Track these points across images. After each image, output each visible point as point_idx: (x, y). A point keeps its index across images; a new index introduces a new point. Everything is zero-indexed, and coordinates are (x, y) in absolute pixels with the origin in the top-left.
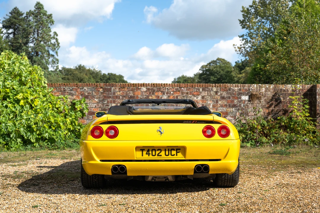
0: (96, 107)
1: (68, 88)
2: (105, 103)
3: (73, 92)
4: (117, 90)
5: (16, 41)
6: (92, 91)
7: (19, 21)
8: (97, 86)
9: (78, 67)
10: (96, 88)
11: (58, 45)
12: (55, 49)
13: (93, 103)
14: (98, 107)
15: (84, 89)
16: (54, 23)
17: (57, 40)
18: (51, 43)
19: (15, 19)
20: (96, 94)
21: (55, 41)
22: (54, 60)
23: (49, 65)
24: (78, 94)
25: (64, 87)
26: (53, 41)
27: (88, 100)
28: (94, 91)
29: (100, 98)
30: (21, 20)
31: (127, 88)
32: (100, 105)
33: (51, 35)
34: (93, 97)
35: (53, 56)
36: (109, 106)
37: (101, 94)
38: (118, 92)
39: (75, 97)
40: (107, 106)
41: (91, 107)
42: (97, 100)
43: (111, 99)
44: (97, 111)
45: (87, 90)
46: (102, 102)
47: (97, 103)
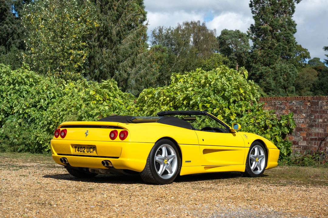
0: (303, 122)
1: (278, 102)
2: (312, 118)
3: (282, 106)
4: (325, 104)
6: (300, 105)
8: (305, 99)
10: (304, 102)
13: (301, 119)
14: (306, 123)
15: (293, 103)
20: (303, 109)
24: (287, 109)
25: (275, 101)
27: (296, 115)
28: (302, 105)
29: (308, 112)
32: (308, 120)
34: (301, 112)
36: (316, 121)
37: (309, 109)
38: (325, 107)
39: (284, 111)
40: (314, 122)
41: (299, 123)
42: (305, 115)
43: (318, 114)
44: (304, 126)
45: (295, 104)
46: (310, 117)
47: (305, 118)
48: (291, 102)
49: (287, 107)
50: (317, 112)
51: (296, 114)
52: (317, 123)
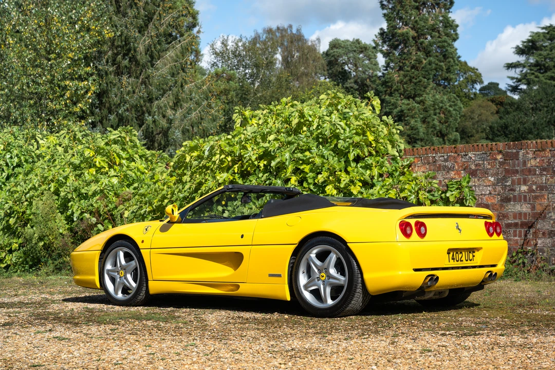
0: (490, 193)
1: (441, 156)
2: (508, 184)
3: (449, 164)
4: (530, 156)
6: (483, 160)
8: (491, 149)
10: (490, 153)
13: (486, 186)
14: (495, 195)
15: (469, 157)
20: (490, 167)
24: (459, 168)
25: (434, 155)
27: (476, 180)
28: (487, 160)
29: (498, 174)
31: (550, 151)
32: (499, 188)
34: (486, 173)
36: (514, 190)
37: (500, 166)
38: (532, 161)
39: (452, 174)
40: (511, 192)
41: (481, 195)
42: (492, 179)
43: (518, 176)
44: (493, 201)
45: (473, 158)
46: (502, 183)
47: (494, 185)
48: (466, 155)
49: (458, 165)
50: (517, 172)
51: (476, 177)
52: (516, 193)
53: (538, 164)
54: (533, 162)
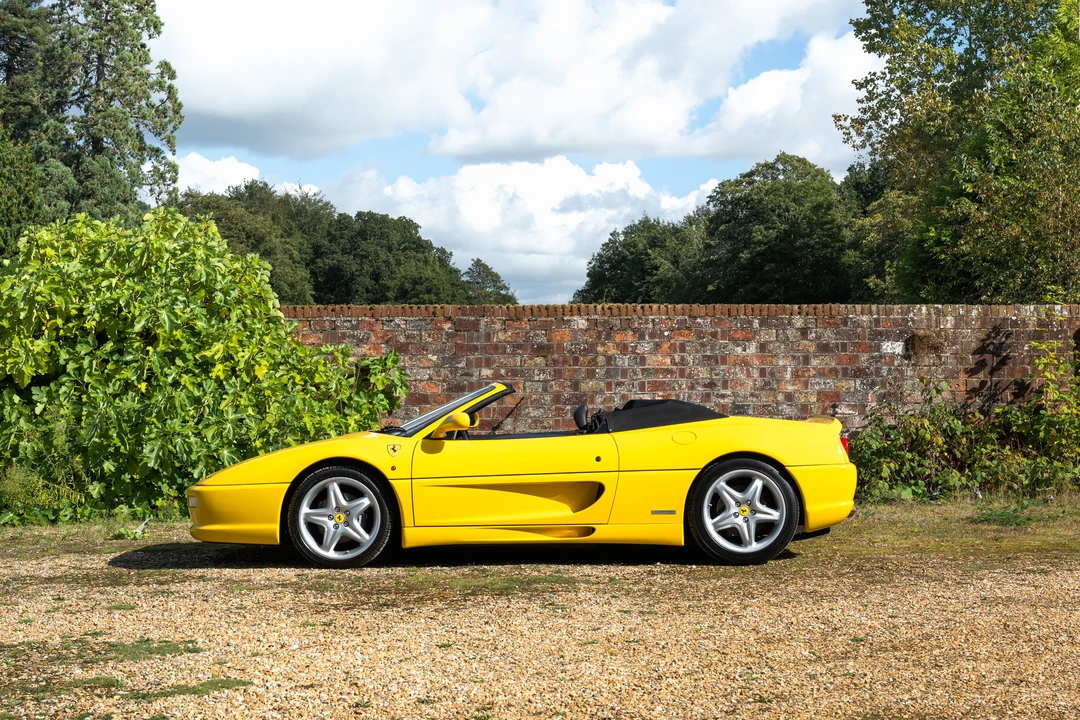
0: (431, 379)
1: (345, 321)
2: (460, 366)
3: (359, 333)
4: (498, 326)
5: (15, 96)
6: (420, 330)
7: (28, 21)
8: (434, 314)
9: (243, 189)
10: (432, 320)
11: (176, 112)
12: (164, 127)
13: (424, 368)
14: (439, 381)
15: (396, 324)
16: (163, 29)
17: (171, 90)
18: (150, 106)
19: (16, 15)
20: (430, 340)
21: (163, 95)
22: (162, 168)
23: (141, 186)
24: (377, 339)
25: (333, 319)
26: (157, 97)
27: (407, 358)
28: (426, 330)
29: (444, 350)
30: (37, 16)
31: (529, 320)
32: (444, 372)
33: (149, 75)
34: (424, 348)
35: (157, 152)
36: (471, 375)
37: (447, 340)
38: (500, 333)
39: (365, 348)
40: (465, 377)
41: (415, 380)
42: (435, 358)
43: (477, 355)
44: (435, 390)
45: (403, 326)
46: (451, 364)
47: (436, 366)
48: (391, 321)
49: (376, 335)
50: (476, 348)
51: (406, 354)
52: (474, 378)
53: (509, 339)
54: (501, 335)
